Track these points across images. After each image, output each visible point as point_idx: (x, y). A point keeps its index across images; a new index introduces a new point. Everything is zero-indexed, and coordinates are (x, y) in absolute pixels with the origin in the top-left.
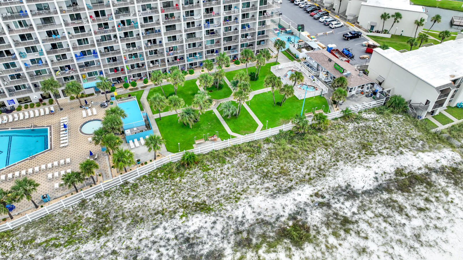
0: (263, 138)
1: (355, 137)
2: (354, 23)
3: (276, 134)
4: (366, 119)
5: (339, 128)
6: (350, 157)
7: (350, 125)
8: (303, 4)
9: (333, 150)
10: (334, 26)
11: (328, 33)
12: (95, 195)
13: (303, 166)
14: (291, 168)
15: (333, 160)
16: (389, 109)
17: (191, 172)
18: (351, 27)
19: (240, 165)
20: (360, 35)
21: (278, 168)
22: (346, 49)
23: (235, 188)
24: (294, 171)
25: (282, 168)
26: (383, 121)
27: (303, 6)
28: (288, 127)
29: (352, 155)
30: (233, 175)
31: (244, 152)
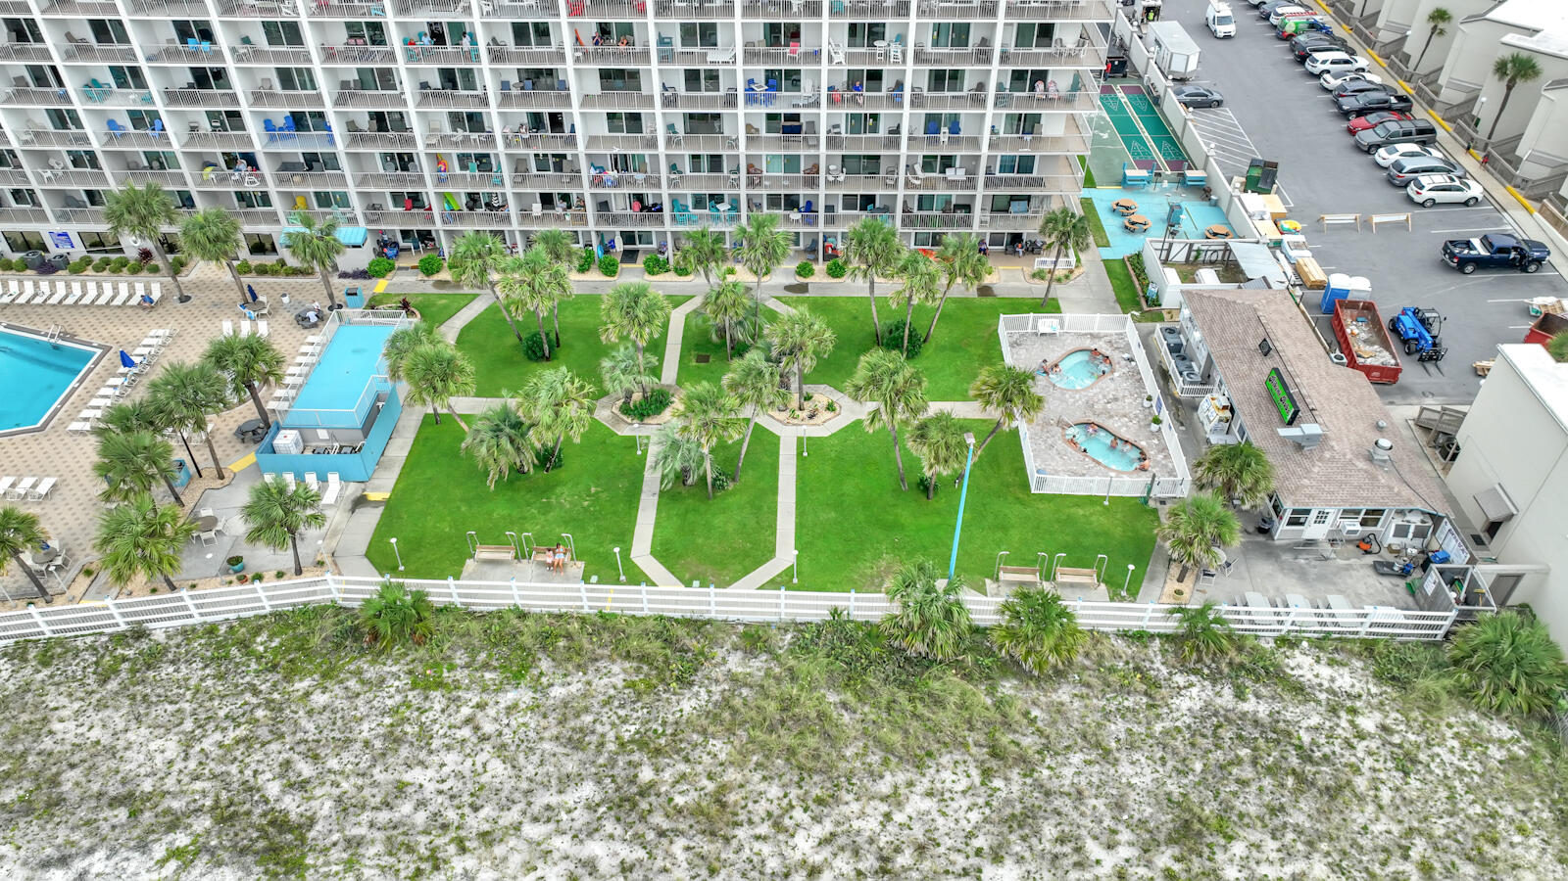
0: (747, 619)
1: (1170, 764)
2: (1538, 199)
3: (817, 620)
4: (1299, 690)
5: (1125, 690)
6: (1076, 858)
7: (1194, 691)
8: (1336, 76)
9: (1015, 788)
10: (1426, 194)
11: (1377, 219)
12: (12, 641)
13: (817, 820)
14: (761, 808)
15: (980, 842)
16: (1450, 675)
17: (371, 673)
18: (1520, 215)
19: (568, 709)
20: (1539, 261)
21: (705, 782)
22: (1416, 312)
23: (467, 810)
24: (764, 829)
25: (723, 788)
26: (1384, 728)
27: (1333, 83)
28: (869, 606)
29: (1094, 849)
30: (504, 746)
31: (628, 656)
